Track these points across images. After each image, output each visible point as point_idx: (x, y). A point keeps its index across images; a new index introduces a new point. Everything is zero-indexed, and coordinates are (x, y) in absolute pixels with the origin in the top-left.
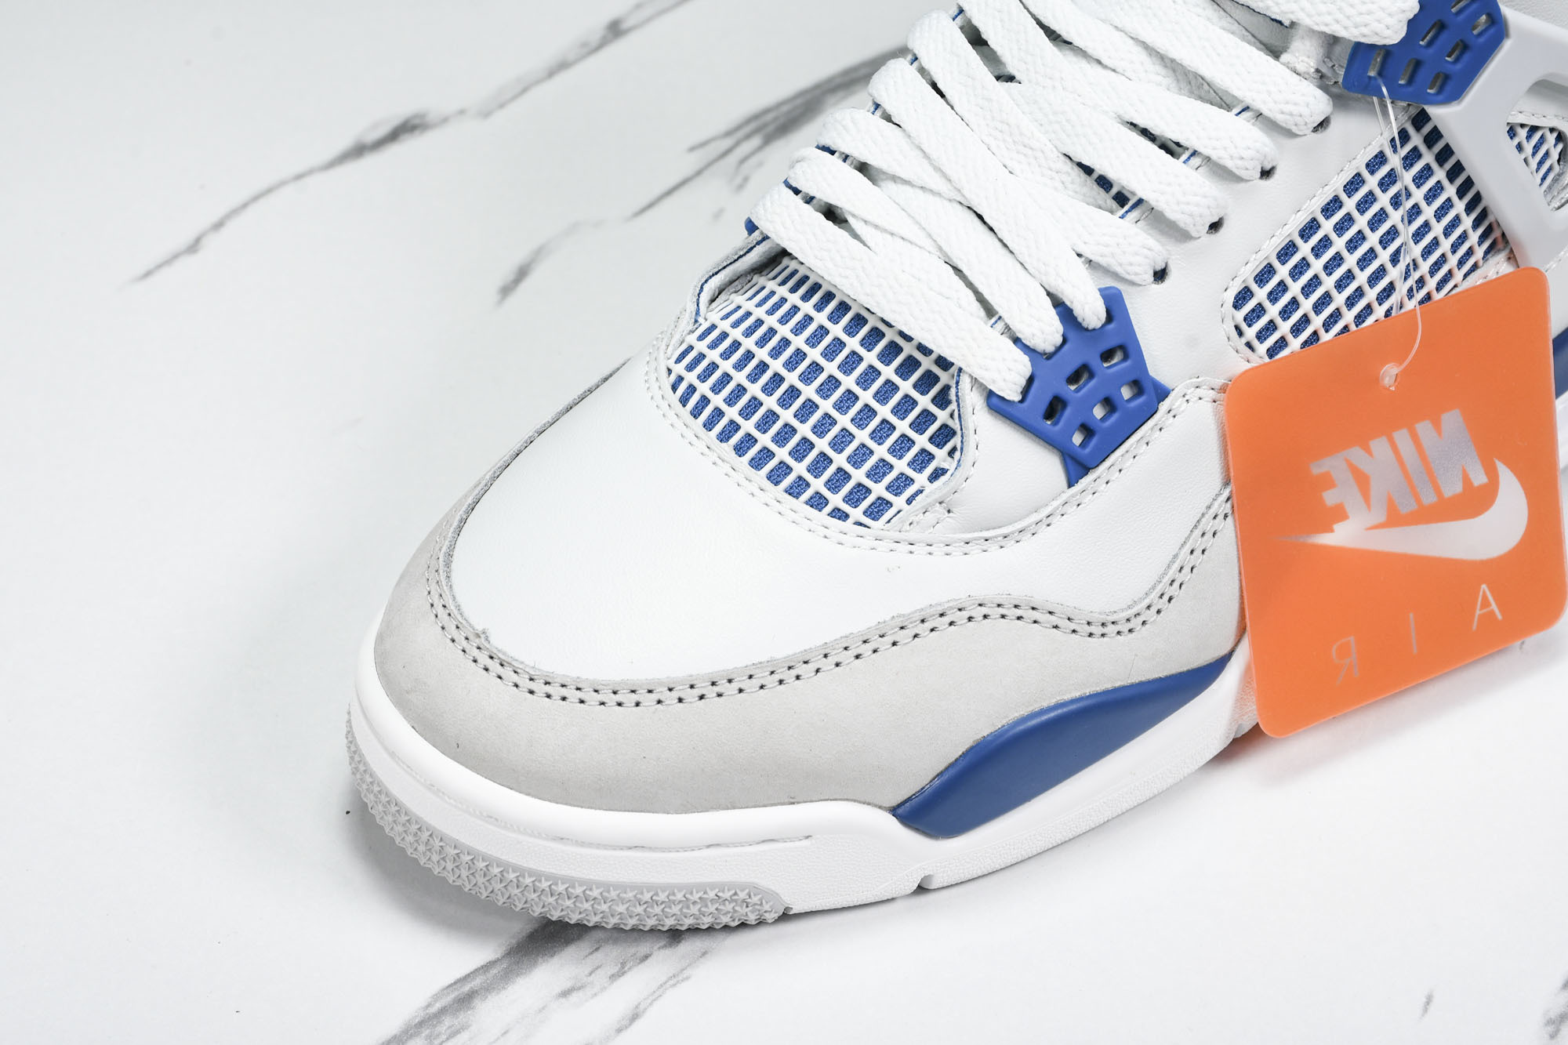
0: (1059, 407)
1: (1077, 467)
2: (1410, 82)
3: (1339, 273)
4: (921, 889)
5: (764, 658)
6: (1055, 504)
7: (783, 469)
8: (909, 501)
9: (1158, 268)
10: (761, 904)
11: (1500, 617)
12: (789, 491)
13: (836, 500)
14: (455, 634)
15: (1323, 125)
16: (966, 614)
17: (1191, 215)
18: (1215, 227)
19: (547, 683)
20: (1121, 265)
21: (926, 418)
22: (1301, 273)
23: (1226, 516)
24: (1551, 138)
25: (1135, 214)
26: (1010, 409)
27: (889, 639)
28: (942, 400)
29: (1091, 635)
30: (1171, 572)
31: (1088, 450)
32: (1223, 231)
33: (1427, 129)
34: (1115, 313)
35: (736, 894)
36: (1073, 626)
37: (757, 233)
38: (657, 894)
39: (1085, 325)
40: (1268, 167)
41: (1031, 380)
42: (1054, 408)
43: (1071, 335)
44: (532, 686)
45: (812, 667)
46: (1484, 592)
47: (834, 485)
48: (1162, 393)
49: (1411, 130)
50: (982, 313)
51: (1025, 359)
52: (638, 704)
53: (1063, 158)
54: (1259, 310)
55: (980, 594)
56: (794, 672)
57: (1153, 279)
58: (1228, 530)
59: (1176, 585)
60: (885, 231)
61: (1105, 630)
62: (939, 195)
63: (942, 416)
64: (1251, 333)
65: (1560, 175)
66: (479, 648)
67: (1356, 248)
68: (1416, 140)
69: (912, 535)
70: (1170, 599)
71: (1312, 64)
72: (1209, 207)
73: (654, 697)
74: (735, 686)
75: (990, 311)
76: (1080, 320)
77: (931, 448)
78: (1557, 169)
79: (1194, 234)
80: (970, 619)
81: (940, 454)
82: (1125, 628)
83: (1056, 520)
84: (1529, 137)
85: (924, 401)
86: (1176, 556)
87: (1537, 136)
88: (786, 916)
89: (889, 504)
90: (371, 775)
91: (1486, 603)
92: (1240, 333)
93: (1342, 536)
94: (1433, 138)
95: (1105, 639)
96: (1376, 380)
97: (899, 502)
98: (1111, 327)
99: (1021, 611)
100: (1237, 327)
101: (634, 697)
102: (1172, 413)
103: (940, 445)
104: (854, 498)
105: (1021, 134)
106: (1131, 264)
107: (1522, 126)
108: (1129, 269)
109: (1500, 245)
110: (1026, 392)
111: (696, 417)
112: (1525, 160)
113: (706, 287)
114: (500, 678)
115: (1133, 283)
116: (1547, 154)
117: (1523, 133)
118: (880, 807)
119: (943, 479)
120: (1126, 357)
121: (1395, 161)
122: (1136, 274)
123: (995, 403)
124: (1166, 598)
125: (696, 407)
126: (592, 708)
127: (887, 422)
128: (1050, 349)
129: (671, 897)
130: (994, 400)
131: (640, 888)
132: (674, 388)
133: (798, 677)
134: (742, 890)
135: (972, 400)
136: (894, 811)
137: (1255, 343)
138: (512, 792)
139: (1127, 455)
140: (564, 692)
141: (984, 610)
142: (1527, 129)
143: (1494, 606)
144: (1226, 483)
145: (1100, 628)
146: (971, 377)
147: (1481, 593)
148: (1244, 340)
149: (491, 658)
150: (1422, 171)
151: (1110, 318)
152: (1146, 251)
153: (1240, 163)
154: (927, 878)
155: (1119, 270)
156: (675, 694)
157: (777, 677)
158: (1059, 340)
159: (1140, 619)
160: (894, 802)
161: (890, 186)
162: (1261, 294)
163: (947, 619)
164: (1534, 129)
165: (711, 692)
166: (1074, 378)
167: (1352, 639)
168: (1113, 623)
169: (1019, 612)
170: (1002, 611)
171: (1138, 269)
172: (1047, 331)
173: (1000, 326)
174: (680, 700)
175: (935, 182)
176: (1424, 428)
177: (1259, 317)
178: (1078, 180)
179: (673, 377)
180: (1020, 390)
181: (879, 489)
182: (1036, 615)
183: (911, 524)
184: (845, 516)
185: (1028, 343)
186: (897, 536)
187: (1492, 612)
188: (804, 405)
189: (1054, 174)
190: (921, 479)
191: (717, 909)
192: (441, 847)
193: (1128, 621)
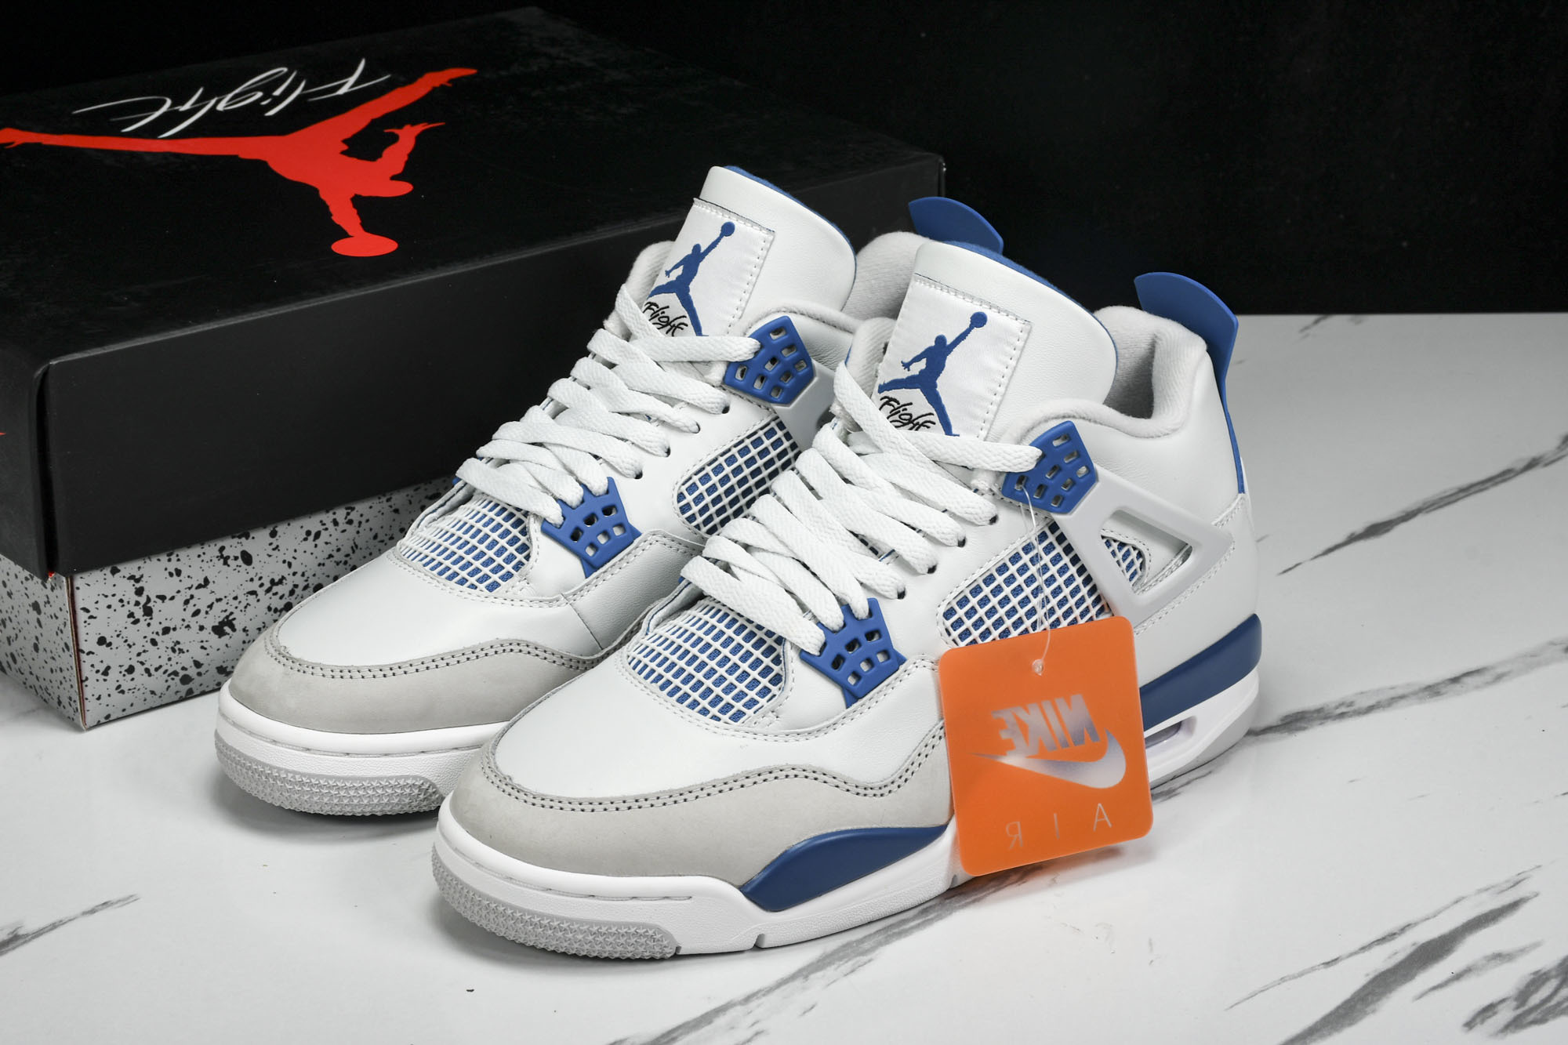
0: (842, 661)
1: (852, 697)
2: (1042, 497)
3: (1008, 607)
4: (757, 947)
5: (667, 788)
6: (838, 717)
7: (686, 696)
8: (755, 712)
9: (900, 591)
10: (662, 941)
11: (1110, 825)
12: (689, 706)
13: (714, 711)
14: (494, 779)
15: (994, 520)
16: (784, 773)
17: (917, 559)
18: (932, 570)
19: (543, 799)
20: (878, 585)
21: (768, 670)
22: (985, 604)
23: (940, 738)
24: (1134, 554)
25: (888, 559)
26: (812, 659)
27: (739, 783)
28: (777, 661)
29: (858, 794)
30: (906, 764)
31: (858, 686)
32: (936, 572)
33: (1057, 533)
34: (874, 611)
35: (647, 932)
36: (847, 787)
37: (684, 581)
38: (601, 928)
39: (856, 616)
40: (961, 539)
41: (825, 644)
42: (838, 662)
43: (850, 621)
44: (534, 801)
45: (694, 795)
46: (1100, 809)
47: (713, 704)
48: (901, 660)
49: (1048, 532)
50: (800, 611)
51: (821, 632)
52: (593, 811)
53: (849, 533)
54: (960, 622)
55: (793, 762)
56: (683, 797)
57: (896, 596)
58: (942, 746)
59: (910, 772)
60: (750, 572)
61: (866, 792)
62: (782, 555)
63: (776, 669)
64: (955, 634)
65: (1141, 576)
66: (506, 785)
67: (1018, 595)
68: (1051, 538)
69: (757, 729)
70: (906, 781)
71: (987, 485)
72: (927, 555)
73: (602, 806)
74: (649, 802)
75: (803, 608)
76: (853, 611)
77: (770, 686)
78: (1139, 572)
79: (919, 571)
80: (787, 776)
81: (774, 689)
82: (879, 792)
83: (838, 726)
84: (1120, 549)
85: (767, 661)
86: (909, 756)
87: (1125, 549)
88: (677, 956)
89: (744, 714)
90: (443, 868)
91: (1101, 815)
92: (949, 634)
93: (1013, 760)
94: (1061, 539)
95: (867, 798)
96: (1030, 668)
97: (749, 712)
98: (872, 618)
99: (816, 775)
100: (947, 630)
101: (591, 807)
102: (907, 672)
103: (775, 685)
104: (724, 711)
105: (828, 522)
106: (884, 585)
107: (1115, 541)
108: (883, 587)
109: (1107, 610)
110: (821, 651)
111: (640, 674)
112: (1118, 562)
113: (655, 617)
114: (517, 798)
115: (885, 597)
116: (1132, 562)
117: (1115, 545)
118: (732, 885)
119: (774, 699)
120: (880, 637)
121: (1040, 548)
122: (887, 591)
123: (805, 657)
124: (903, 779)
125: (641, 670)
126: (567, 812)
127: (746, 672)
128: (836, 628)
129: (609, 931)
130: (803, 654)
131: (591, 923)
132: (630, 664)
133: (685, 800)
134: (651, 930)
135: (791, 655)
136: (741, 888)
137: (958, 640)
138: (519, 862)
139: (880, 693)
140: (552, 804)
141: (795, 772)
142: (1118, 543)
143: (1107, 819)
144: (942, 719)
145: (864, 790)
146: (791, 643)
147: (1098, 810)
148: (951, 638)
149: (513, 788)
150: (1055, 556)
151: (871, 614)
152: (892, 579)
153: (943, 536)
154: (760, 938)
155: (876, 588)
156: (614, 806)
157: (673, 799)
158: (842, 624)
159: (888, 789)
160: (741, 883)
161: (757, 554)
162: (961, 613)
163: (773, 775)
164: (1122, 545)
165: (635, 805)
166: (851, 646)
167: (1018, 824)
168: (871, 789)
169: (815, 775)
170: (805, 773)
171: (887, 589)
172: (834, 617)
173: (810, 615)
174: (617, 809)
175: (780, 548)
176: (1061, 703)
177: (960, 626)
178: (857, 545)
179: (630, 659)
180: (819, 649)
181: (739, 706)
182: (826, 778)
183: (755, 723)
184: (719, 719)
185: (824, 623)
186: (747, 729)
187: (1105, 821)
188: (700, 664)
189: (844, 543)
190: (763, 701)
191: (636, 941)
192: (480, 901)
193: (880, 788)
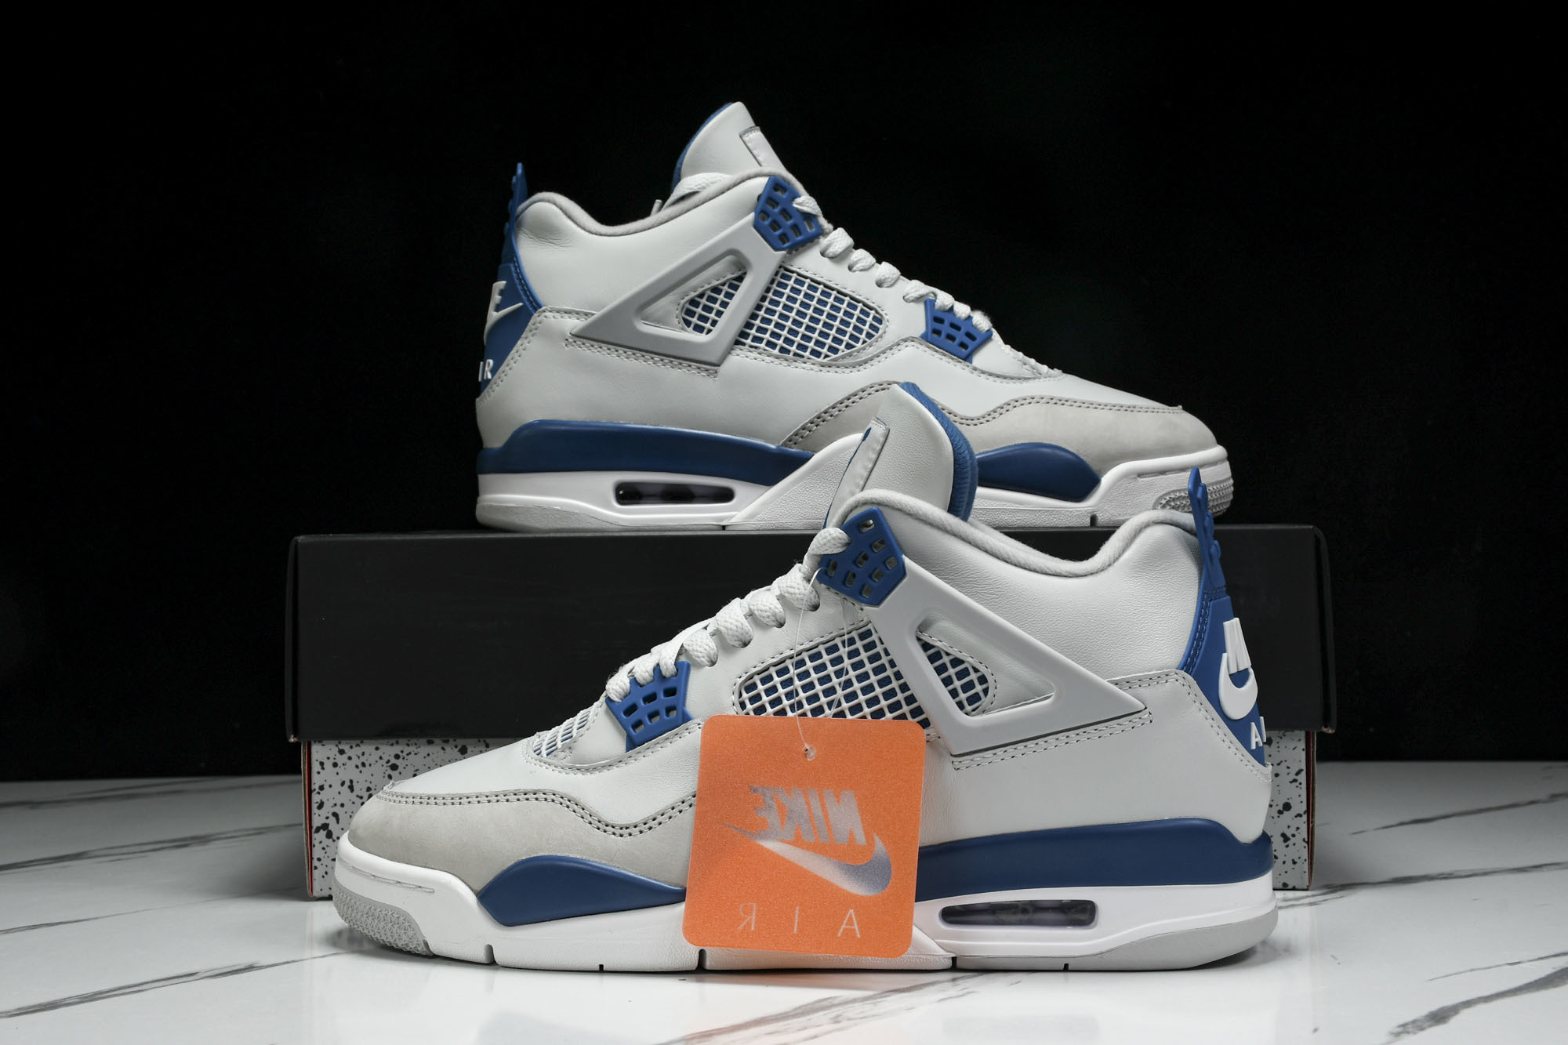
0: (634, 710)
1: (632, 744)
4: (494, 962)
6: (616, 759)
8: (560, 749)
9: (712, 660)
10: (410, 930)
11: (858, 936)
15: (815, 607)
16: (545, 796)
18: (744, 644)
20: (693, 650)
22: (788, 686)
24: (975, 675)
26: (612, 705)
29: (598, 828)
30: (657, 813)
31: (636, 733)
32: (748, 647)
34: (680, 673)
35: (399, 917)
36: (591, 819)
39: (663, 674)
40: (780, 621)
41: (627, 694)
42: (631, 710)
43: (657, 678)
46: (851, 914)
48: (687, 718)
51: (628, 681)
54: (757, 697)
55: (557, 790)
57: (707, 663)
59: (657, 821)
61: (607, 828)
65: (984, 702)
68: (875, 637)
69: (553, 760)
70: (649, 828)
78: (983, 698)
80: (546, 800)
82: (618, 832)
87: (961, 666)
91: (850, 922)
92: (744, 706)
95: (605, 834)
98: (674, 678)
99: (570, 803)
100: (741, 701)
102: (687, 730)
106: (697, 651)
108: (697, 654)
115: (697, 662)
116: (971, 683)
118: (470, 888)
120: (678, 696)
121: (860, 644)
122: (698, 657)
123: (609, 704)
128: (643, 682)
129: (376, 911)
130: (609, 701)
134: (402, 916)
136: (477, 893)
137: (752, 714)
139: (658, 745)
141: (554, 797)
143: (856, 927)
145: (605, 826)
147: (848, 917)
148: (745, 711)
151: (676, 674)
152: (707, 648)
154: (489, 949)
158: (649, 679)
159: (629, 831)
160: (476, 887)
162: (761, 689)
163: (535, 796)
166: (647, 699)
167: (755, 904)
168: (613, 827)
170: (561, 800)
171: (700, 655)
177: (757, 701)
180: (622, 698)
182: (576, 807)
183: (555, 756)
186: (547, 760)
187: (854, 930)
193: (621, 829)
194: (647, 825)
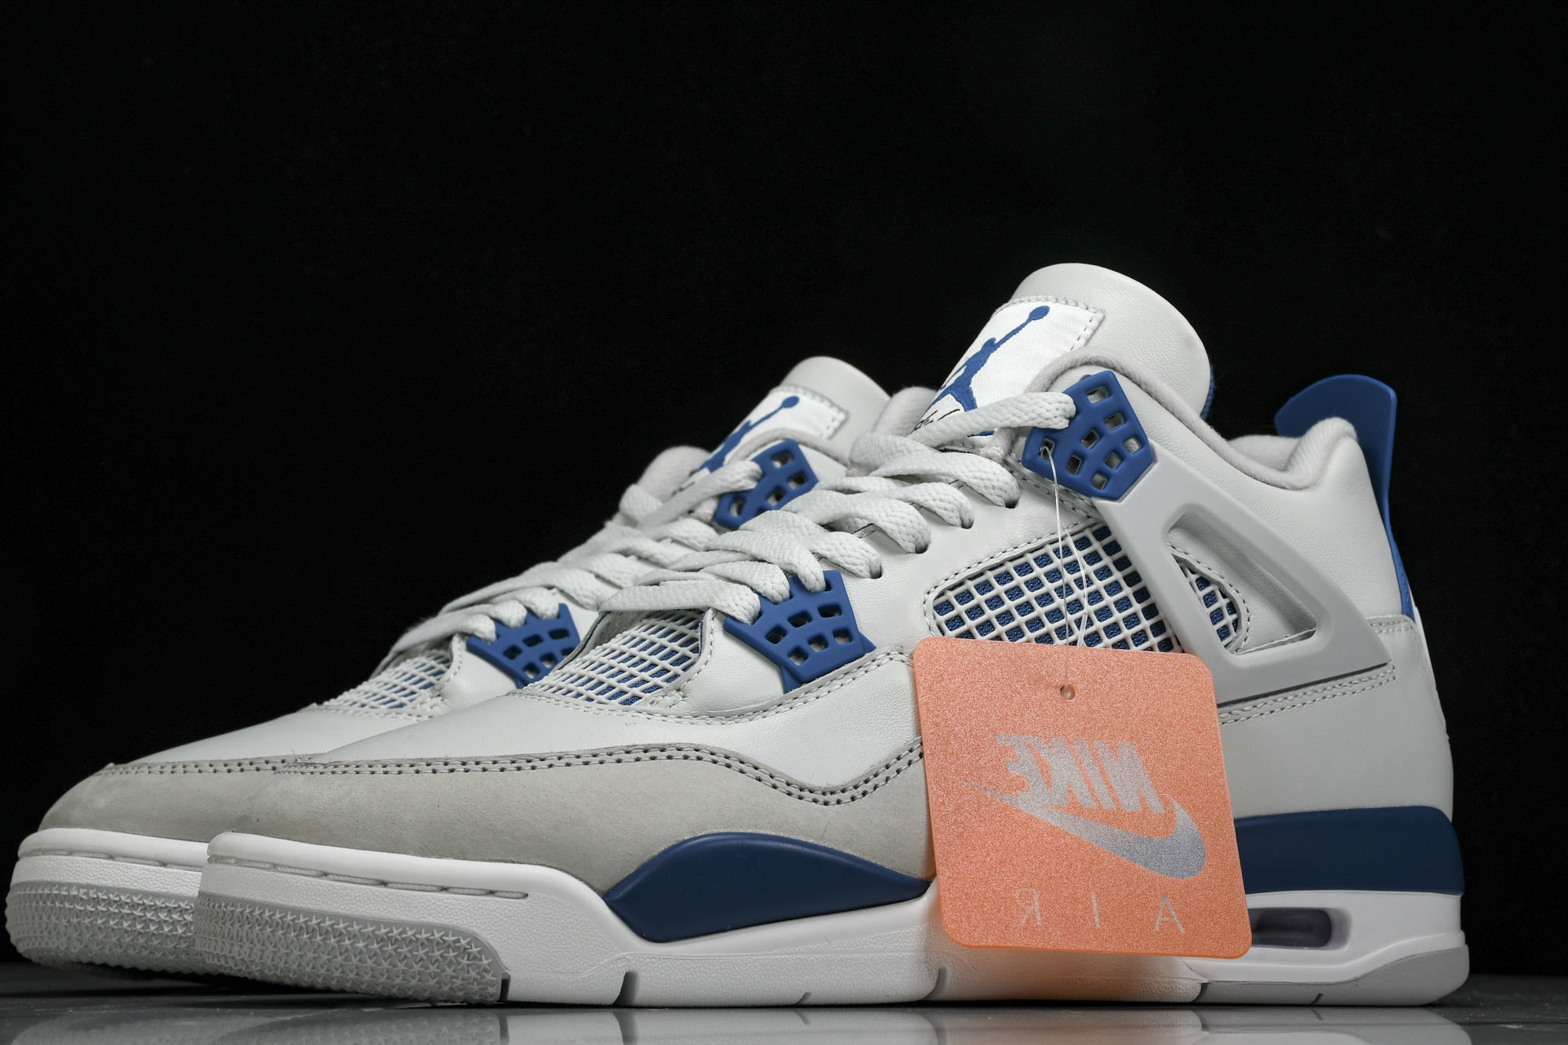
194: (862, 787)
